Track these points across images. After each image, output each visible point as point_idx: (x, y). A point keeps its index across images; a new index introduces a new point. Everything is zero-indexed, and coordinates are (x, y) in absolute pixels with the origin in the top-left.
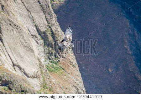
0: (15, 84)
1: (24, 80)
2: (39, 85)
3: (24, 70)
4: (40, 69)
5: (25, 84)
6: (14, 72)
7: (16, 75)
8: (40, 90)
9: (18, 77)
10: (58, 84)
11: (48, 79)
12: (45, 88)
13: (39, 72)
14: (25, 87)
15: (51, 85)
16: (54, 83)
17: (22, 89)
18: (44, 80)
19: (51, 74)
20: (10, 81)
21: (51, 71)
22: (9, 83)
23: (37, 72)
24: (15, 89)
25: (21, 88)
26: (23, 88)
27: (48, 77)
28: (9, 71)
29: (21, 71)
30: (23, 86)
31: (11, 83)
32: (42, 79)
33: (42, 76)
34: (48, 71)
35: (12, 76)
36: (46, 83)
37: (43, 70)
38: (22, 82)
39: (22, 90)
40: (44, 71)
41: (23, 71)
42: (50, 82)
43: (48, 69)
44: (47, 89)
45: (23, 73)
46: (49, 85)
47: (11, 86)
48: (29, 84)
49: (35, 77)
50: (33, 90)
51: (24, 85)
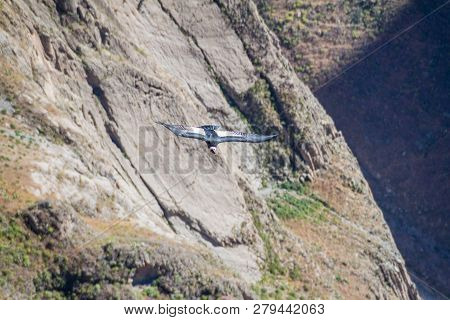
0: (180, 274)
1: (205, 257)
2: (254, 265)
3: (200, 227)
4: (249, 215)
5: (209, 267)
6: (171, 235)
7: (178, 245)
8: (262, 282)
9: (184, 250)
10: (316, 253)
11: (281, 241)
12: (276, 271)
13: (250, 224)
14: (212, 278)
15: (291, 259)
16: (301, 254)
17: (202, 285)
18: (269, 248)
19: (288, 226)
20: (162, 267)
21: (286, 216)
22: (160, 272)
23: (244, 225)
24: (181, 290)
25: (199, 283)
26: (205, 283)
27: (281, 237)
28: (155, 234)
29: (191, 228)
30: (204, 275)
31: (166, 271)
32: (260, 246)
33: (260, 235)
34: (275, 217)
35: (165, 249)
36: (276, 255)
37: (260, 215)
38: (201, 263)
39: (204, 288)
40: (264, 219)
41: (198, 228)
42: (289, 250)
43: (275, 210)
44: (282, 273)
45: (198, 234)
46: (285, 260)
47: (166, 281)
48: (223, 268)
49: (238, 243)
50: (237, 283)
51: (206, 271)
